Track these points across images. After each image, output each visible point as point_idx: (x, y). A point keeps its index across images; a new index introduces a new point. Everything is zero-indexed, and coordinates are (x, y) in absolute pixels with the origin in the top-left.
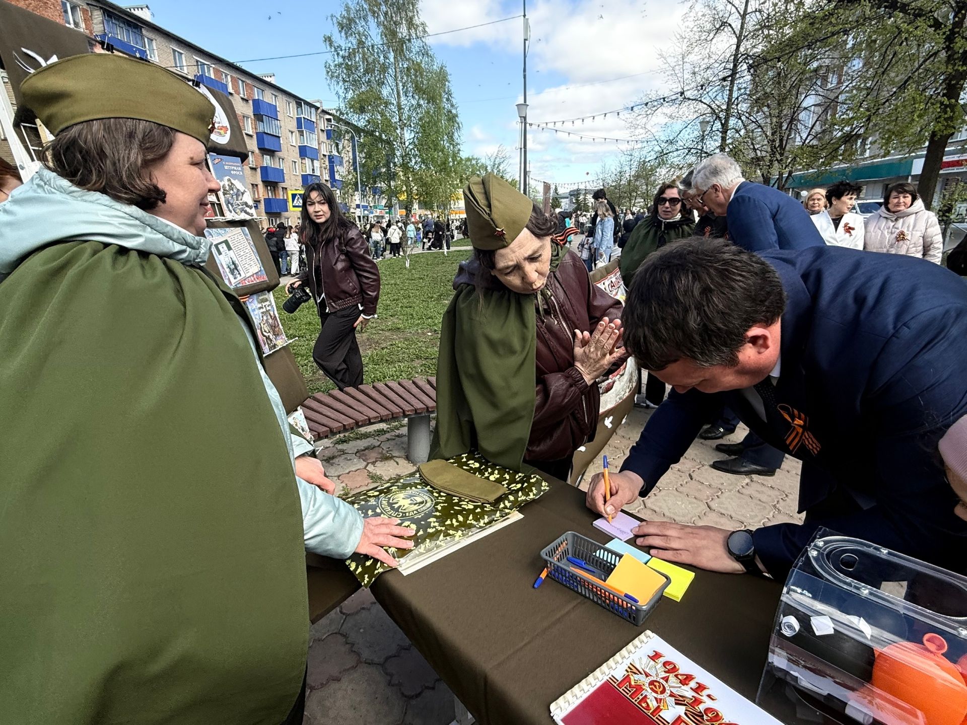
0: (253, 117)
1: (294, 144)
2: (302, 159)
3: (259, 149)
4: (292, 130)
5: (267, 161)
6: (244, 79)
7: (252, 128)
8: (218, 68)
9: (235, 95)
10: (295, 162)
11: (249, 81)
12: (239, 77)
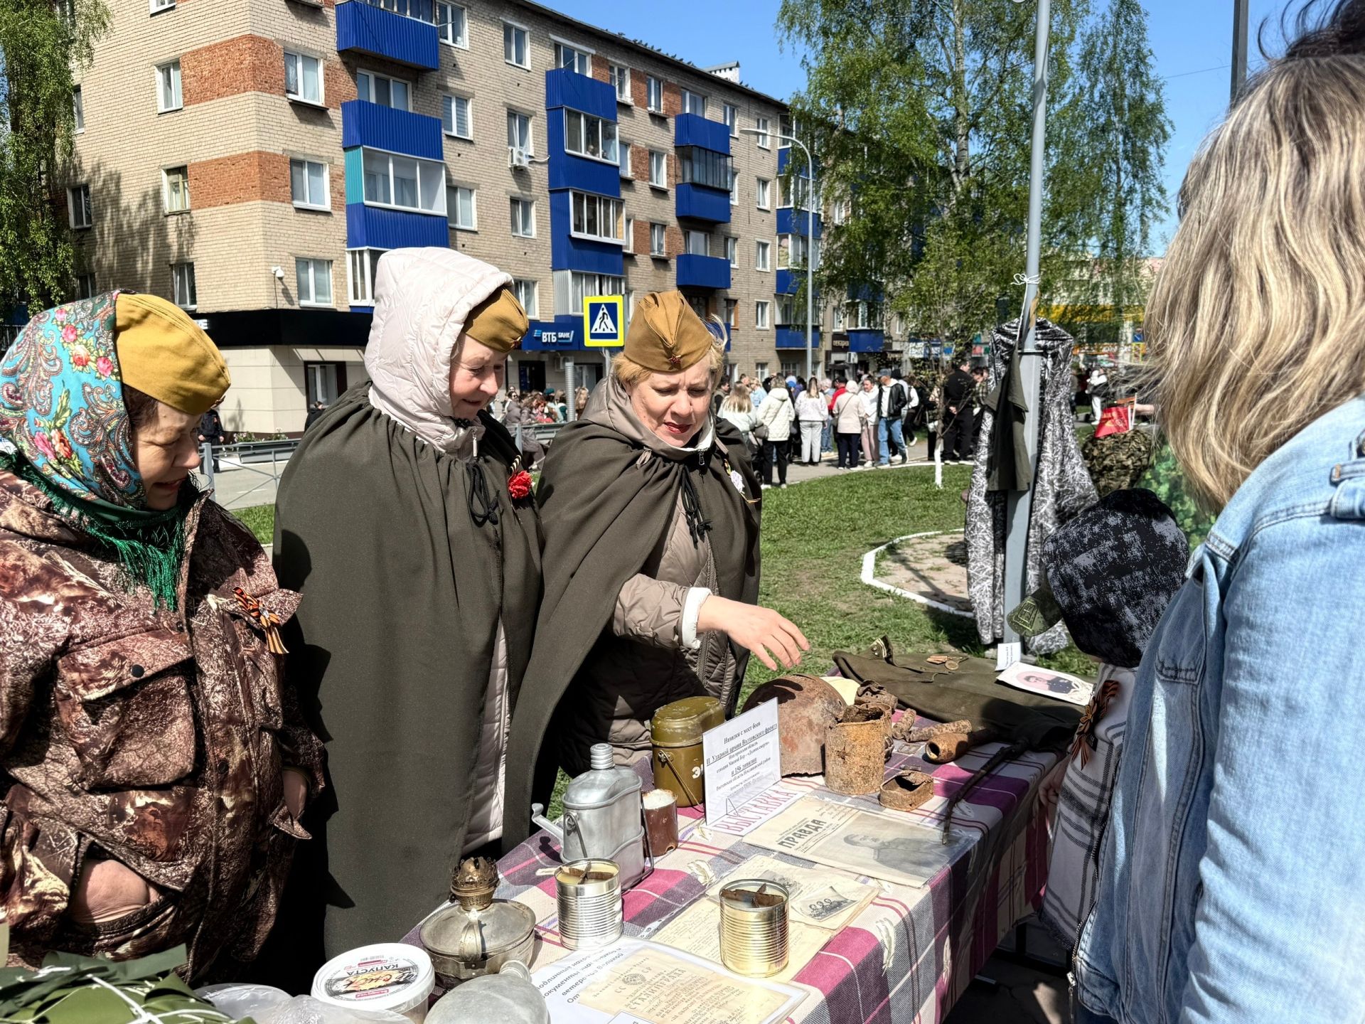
0: (672, 152)
1: (767, 207)
2: (781, 238)
3: (680, 218)
4: (765, 176)
5: (698, 244)
6: (661, 75)
7: (669, 175)
8: (603, 55)
9: (635, 108)
10: (765, 246)
11: (672, 80)
12: (651, 71)
